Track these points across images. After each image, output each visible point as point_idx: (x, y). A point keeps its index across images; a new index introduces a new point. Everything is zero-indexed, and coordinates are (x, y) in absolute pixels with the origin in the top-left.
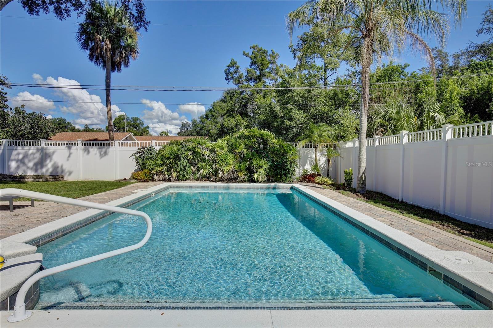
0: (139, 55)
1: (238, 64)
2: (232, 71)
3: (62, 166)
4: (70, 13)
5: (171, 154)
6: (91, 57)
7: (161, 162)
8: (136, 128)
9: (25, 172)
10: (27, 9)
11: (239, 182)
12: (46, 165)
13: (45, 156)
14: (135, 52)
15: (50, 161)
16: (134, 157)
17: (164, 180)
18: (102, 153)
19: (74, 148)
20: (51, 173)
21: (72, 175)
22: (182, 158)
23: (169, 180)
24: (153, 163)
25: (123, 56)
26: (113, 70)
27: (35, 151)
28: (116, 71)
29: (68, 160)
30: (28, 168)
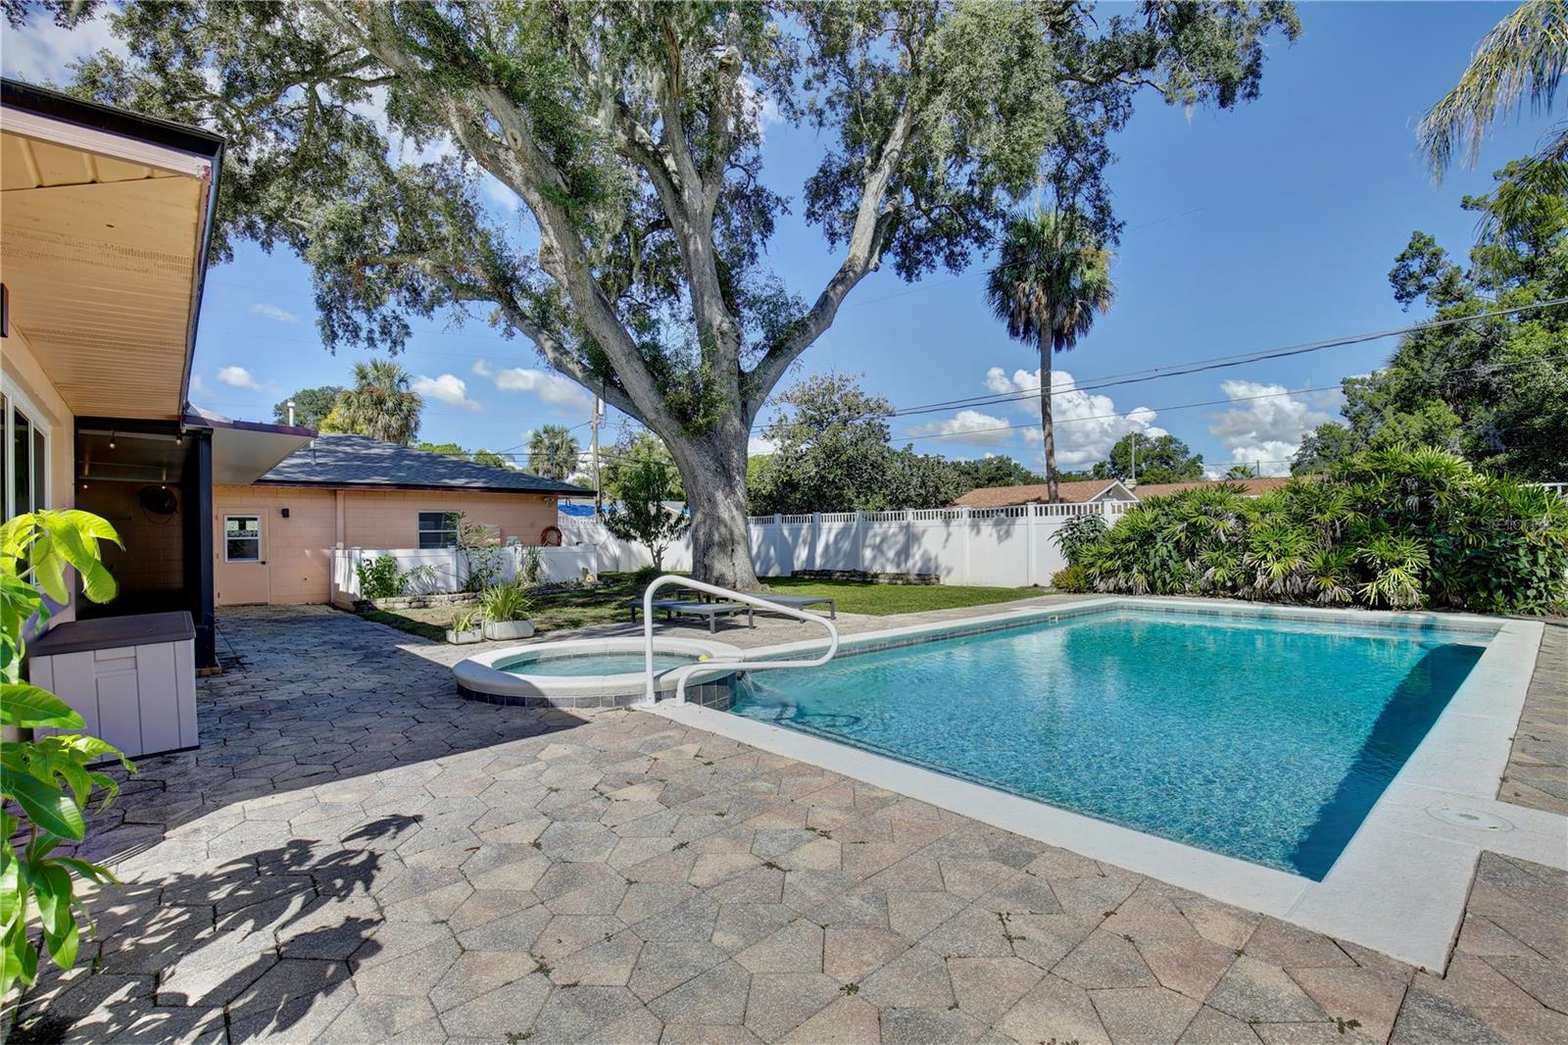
0: (1117, 299)
1: (1439, 244)
2: (1418, 270)
3: (936, 558)
4: (970, 258)
5: (1132, 531)
6: (1013, 331)
7: (1110, 550)
8: (1168, 464)
9: (883, 567)
10: (903, 275)
11: (1325, 605)
12: (914, 555)
13: (911, 538)
14: (1108, 295)
15: (919, 548)
16: (1057, 538)
17: (1118, 591)
18: (1002, 533)
19: (954, 523)
20: (920, 570)
21: (953, 574)
22: (1159, 539)
23: (1129, 591)
24: (1095, 551)
25: (1077, 311)
26: (1058, 348)
27: (897, 530)
28: (1064, 348)
29: (945, 547)
30: (887, 560)
